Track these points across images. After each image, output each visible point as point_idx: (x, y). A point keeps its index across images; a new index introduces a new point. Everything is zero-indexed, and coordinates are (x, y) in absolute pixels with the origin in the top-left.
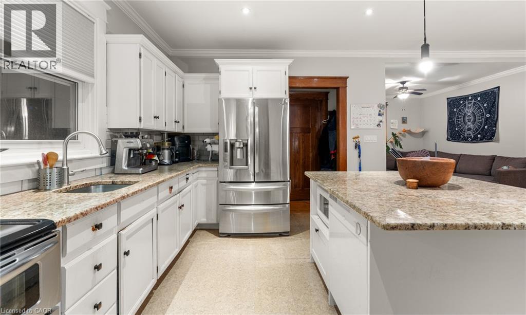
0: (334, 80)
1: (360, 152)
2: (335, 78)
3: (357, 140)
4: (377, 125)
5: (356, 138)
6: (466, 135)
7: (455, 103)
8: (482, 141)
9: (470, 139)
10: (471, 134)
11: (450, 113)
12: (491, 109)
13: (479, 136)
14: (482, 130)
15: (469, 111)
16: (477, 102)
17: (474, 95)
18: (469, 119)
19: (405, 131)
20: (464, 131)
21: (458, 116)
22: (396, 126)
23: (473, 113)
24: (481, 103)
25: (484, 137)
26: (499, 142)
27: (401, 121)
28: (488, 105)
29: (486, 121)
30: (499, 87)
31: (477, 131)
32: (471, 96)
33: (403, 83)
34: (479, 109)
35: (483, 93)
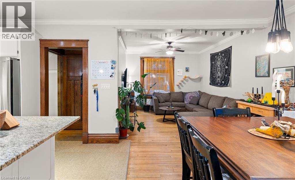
0: (78, 42)
1: (97, 97)
2: (78, 41)
3: (96, 87)
4: (111, 76)
5: (95, 85)
6: (217, 81)
7: (213, 57)
8: (224, 86)
9: (219, 84)
10: (219, 80)
11: (211, 65)
12: (228, 62)
13: (223, 82)
14: (224, 78)
15: (219, 63)
16: (223, 58)
17: (221, 52)
18: (219, 70)
19: (186, 77)
20: (217, 79)
21: (214, 68)
22: (181, 74)
23: (220, 65)
24: (224, 58)
25: (225, 83)
26: (231, 87)
27: (185, 70)
28: (226, 59)
29: (226, 71)
30: (231, 47)
31: (222, 79)
32: (220, 53)
33: (170, 43)
34: (223, 62)
35: (224, 50)
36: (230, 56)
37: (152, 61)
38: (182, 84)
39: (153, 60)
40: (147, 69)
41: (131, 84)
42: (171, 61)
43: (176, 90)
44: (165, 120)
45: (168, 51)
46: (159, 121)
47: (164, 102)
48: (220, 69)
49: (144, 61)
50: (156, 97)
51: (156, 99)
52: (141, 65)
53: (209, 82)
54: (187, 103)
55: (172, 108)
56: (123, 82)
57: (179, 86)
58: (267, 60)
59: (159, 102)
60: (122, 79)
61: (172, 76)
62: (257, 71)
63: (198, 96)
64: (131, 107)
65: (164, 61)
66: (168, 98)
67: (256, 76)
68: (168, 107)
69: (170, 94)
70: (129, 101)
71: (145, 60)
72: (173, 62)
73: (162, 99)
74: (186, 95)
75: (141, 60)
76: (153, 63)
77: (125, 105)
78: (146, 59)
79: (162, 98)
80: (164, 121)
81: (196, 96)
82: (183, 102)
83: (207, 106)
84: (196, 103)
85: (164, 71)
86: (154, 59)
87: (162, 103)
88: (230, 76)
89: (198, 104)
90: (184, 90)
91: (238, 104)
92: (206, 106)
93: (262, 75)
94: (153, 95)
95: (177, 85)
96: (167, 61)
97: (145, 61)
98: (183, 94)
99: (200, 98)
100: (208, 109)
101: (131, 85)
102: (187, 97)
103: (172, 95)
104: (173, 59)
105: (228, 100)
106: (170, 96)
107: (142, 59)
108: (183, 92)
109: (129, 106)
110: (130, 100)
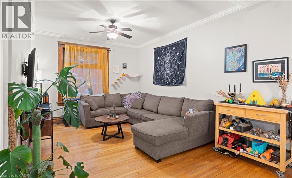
6: (165, 80)
7: (159, 52)
8: (175, 85)
9: (168, 83)
10: (169, 78)
11: (156, 61)
12: (182, 57)
13: (174, 80)
14: (175, 75)
15: (167, 59)
16: (173, 51)
17: (170, 45)
18: (167, 66)
19: (124, 75)
20: (164, 76)
21: (160, 64)
22: (117, 71)
23: (170, 60)
24: (175, 52)
25: (176, 82)
26: (186, 86)
27: (122, 66)
28: (179, 53)
29: (178, 68)
30: (186, 38)
31: (172, 76)
32: (169, 47)
33: (113, 21)
34: (174, 57)
35: (176, 43)
36: (184, 49)
37: (77, 50)
38: (119, 83)
39: (79, 48)
40: (69, 61)
41: (41, 82)
42: (105, 53)
43: (112, 91)
44: (106, 137)
45: (109, 32)
46: (94, 139)
47: (97, 109)
48: (169, 65)
49: (64, 49)
50: (86, 102)
51: (87, 106)
52: (59, 55)
53: (152, 81)
54: (128, 107)
55: (117, 117)
56: (24, 77)
57: (115, 87)
58: (243, 52)
59: (91, 110)
60: (23, 71)
61: (106, 73)
62: (227, 65)
63: (140, 97)
64: (44, 125)
65: (96, 52)
66: (102, 103)
67: (226, 71)
68: (110, 116)
69: (105, 97)
70: (40, 114)
71: (67, 47)
72: (108, 55)
73: (95, 105)
74: (125, 97)
75: (59, 46)
76: (79, 53)
77: (30, 123)
78: (69, 46)
79: (94, 103)
80: (104, 140)
81: (138, 98)
82: (122, 106)
83: (157, 110)
84: (140, 107)
85: (96, 65)
86: (81, 47)
87: (95, 110)
88: (184, 72)
89: (142, 108)
90: (122, 91)
91: (216, 106)
92: (155, 110)
93: (235, 70)
94: (79, 100)
95: (113, 85)
96: (100, 52)
97: (67, 49)
98: (121, 96)
99: (144, 100)
100: (158, 113)
101: (41, 84)
102: (127, 99)
103: (107, 98)
104: (107, 50)
105: (188, 101)
106: (105, 99)
107: (61, 44)
108: (120, 94)
109: (40, 126)
110: (42, 113)
